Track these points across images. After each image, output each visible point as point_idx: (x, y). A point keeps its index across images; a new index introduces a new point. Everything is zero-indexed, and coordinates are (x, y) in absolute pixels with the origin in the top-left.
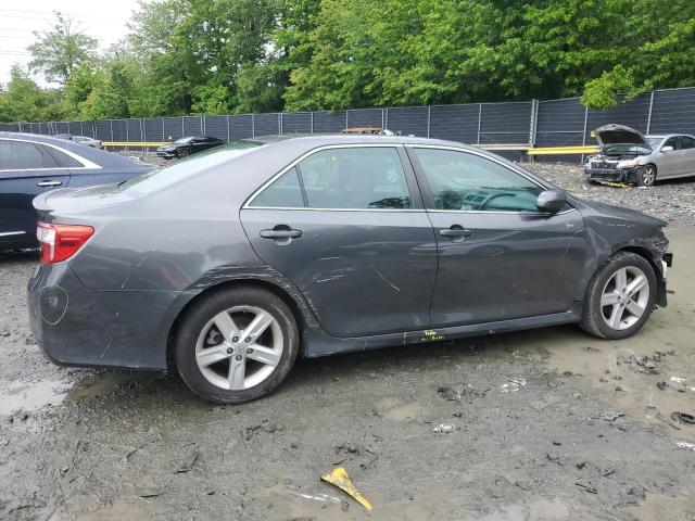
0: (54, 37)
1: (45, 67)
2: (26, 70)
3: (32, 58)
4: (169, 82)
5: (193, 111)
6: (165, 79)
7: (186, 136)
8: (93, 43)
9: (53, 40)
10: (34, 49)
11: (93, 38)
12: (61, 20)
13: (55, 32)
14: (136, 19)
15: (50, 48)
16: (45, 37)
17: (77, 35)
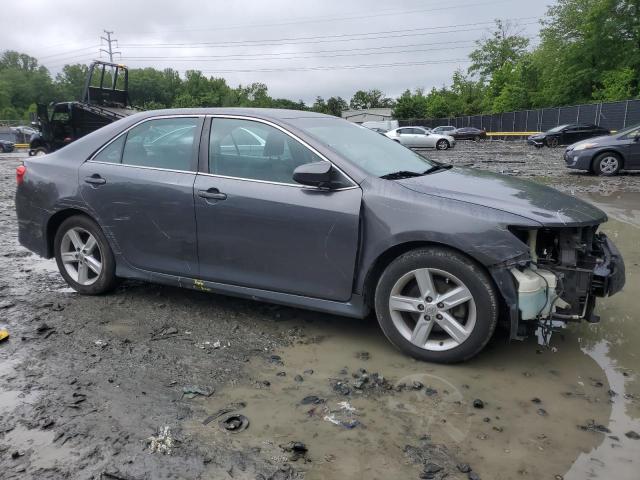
0: (492, 43)
1: (481, 70)
2: (465, 74)
3: (471, 63)
4: (574, 71)
5: (593, 99)
6: (570, 69)
7: (560, 124)
8: (525, 42)
9: (491, 45)
10: (474, 56)
11: (526, 38)
12: (500, 27)
13: (493, 38)
14: (551, 13)
15: (487, 53)
16: (485, 44)
17: (511, 38)
